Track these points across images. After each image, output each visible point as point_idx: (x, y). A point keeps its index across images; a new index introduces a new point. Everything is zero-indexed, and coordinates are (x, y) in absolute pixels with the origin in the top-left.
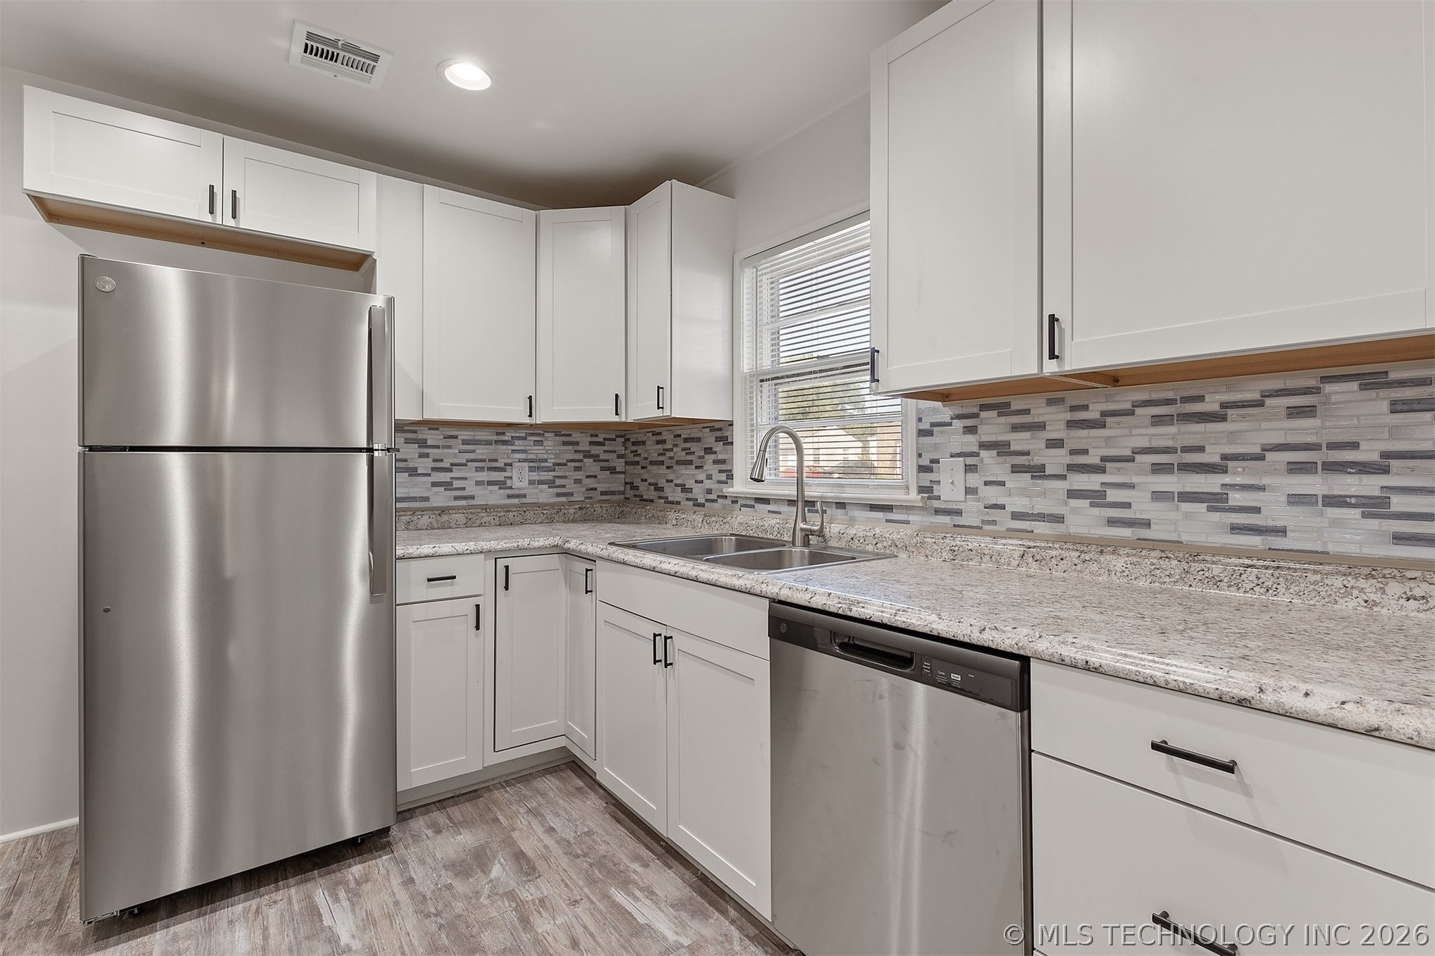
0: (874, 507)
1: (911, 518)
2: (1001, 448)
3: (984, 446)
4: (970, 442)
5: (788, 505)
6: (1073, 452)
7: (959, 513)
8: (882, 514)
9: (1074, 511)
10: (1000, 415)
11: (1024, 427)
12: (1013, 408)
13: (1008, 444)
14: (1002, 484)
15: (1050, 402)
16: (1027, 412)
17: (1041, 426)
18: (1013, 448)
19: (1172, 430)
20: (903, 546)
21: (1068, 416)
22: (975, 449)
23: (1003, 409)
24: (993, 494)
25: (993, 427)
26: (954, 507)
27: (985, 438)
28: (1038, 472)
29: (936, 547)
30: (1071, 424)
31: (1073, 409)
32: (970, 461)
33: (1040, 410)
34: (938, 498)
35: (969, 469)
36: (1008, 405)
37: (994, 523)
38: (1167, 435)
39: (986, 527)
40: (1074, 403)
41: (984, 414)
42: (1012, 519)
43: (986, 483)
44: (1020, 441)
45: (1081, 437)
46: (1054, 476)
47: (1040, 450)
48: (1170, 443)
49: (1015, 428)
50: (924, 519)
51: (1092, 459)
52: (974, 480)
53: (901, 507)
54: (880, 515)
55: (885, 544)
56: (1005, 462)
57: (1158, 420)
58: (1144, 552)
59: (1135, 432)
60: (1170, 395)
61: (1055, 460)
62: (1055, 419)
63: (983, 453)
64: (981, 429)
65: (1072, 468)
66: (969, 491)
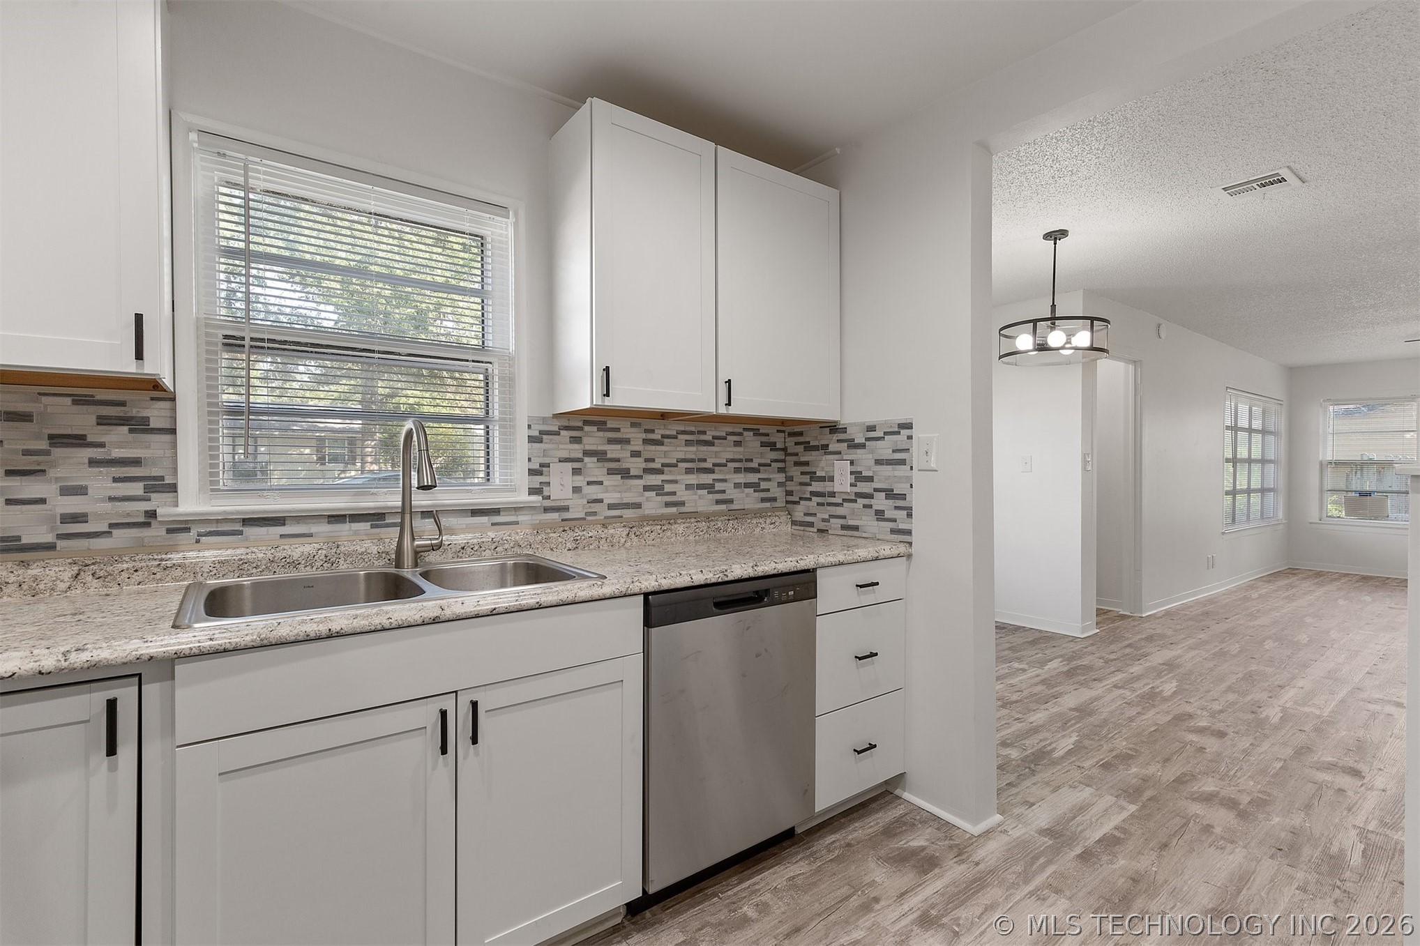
0: (476, 512)
1: (520, 518)
2: (600, 456)
3: (587, 453)
4: (576, 450)
5: (329, 522)
6: (646, 460)
7: (566, 509)
8: (486, 518)
9: (648, 499)
10: (599, 430)
11: (616, 441)
12: (608, 426)
13: (605, 453)
14: (601, 483)
15: (633, 425)
16: (618, 430)
17: (627, 441)
18: (609, 456)
19: (694, 449)
20: (527, 545)
21: (644, 436)
22: (580, 456)
23: (601, 426)
24: (593, 492)
25: (594, 439)
26: (562, 504)
27: (588, 448)
28: (625, 474)
29: (560, 540)
30: (646, 441)
31: (646, 431)
32: (577, 465)
33: (627, 431)
34: (549, 497)
35: (576, 472)
36: (605, 423)
37: (594, 514)
38: (692, 451)
39: (589, 518)
40: (647, 428)
41: (587, 428)
42: (608, 509)
43: (589, 483)
44: (613, 451)
45: (652, 450)
46: (636, 476)
47: (626, 457)
48: (693, 457)
49: (611, 441)
50: (534, 518)
51: (657, 465)
52: (580, 481)
53: (506, 509)
54: (484, 519)
55: (506, 546)
56: (604, 467)
57: (688, 443)
58: (688, 520)
59: (678, 449)
60: (693, 429)
61: (636, 465)
62: (636, 436)
63: (587, 459)
64: (585, 440)
65: (646, 471)
66: (577, 490)
